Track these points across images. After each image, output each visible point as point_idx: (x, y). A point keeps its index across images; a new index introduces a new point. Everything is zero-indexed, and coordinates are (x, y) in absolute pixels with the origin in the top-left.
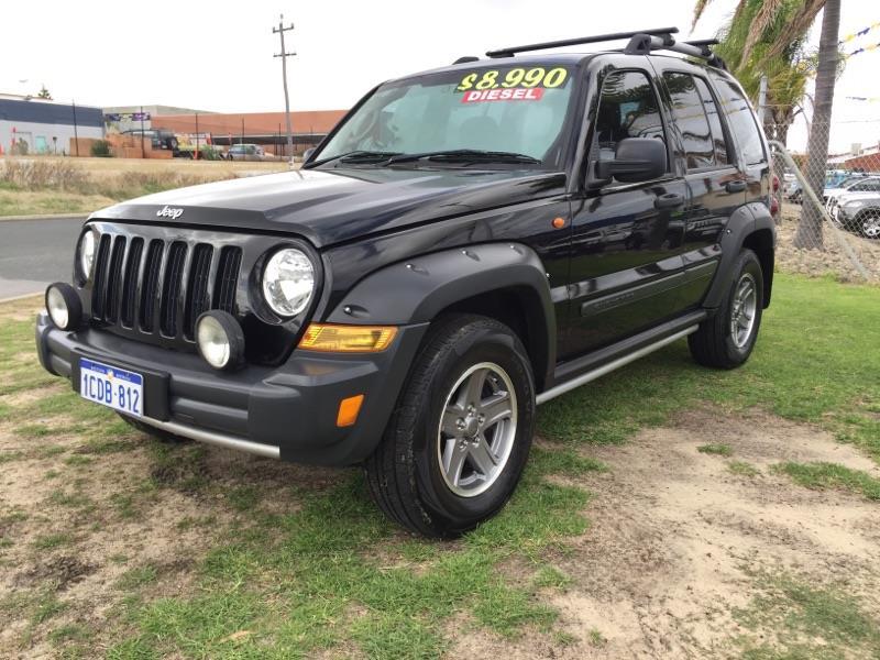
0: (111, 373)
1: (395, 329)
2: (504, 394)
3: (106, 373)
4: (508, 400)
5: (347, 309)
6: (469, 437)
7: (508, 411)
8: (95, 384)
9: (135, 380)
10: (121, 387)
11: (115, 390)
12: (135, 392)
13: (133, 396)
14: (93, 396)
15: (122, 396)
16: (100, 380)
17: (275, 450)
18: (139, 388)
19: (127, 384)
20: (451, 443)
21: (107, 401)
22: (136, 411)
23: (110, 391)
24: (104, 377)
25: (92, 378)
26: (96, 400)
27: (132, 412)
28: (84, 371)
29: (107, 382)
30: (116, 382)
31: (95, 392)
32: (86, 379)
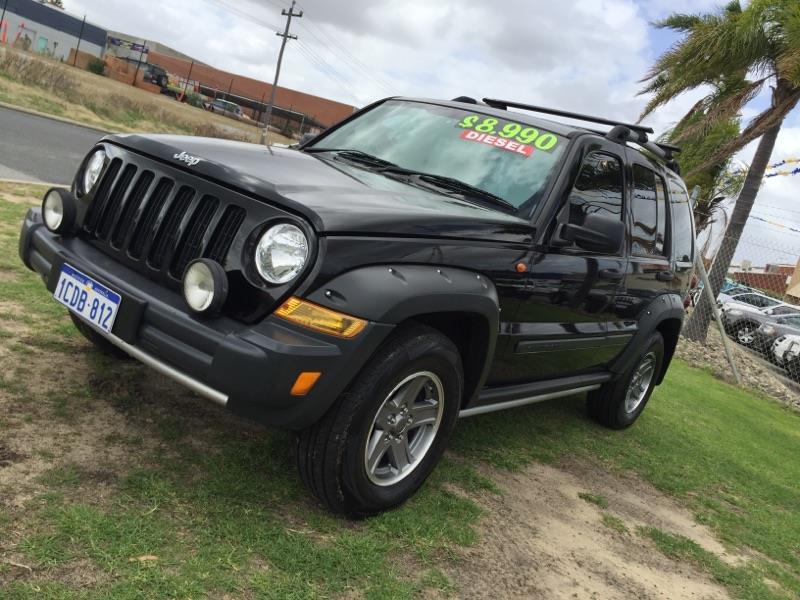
0: (90, 285)
1: (365, 323)
2: (435, 402)
3: (85, 283)
4: (436, 408)
5: (328, 293)
6: (394, 432)
7: (433, 419)
8: (71, 290)
9: (112, 298)
10: (96, 300)
11: (90, 301)
12: (109, 309)
13: (106, 312)
14: (66, 301)
15: (95, 308)
16: (77, 288)
17: (224, 398)
18: (115, 307)
19: (103, 300)
20: (379, 434)
21: (78, 309)
22: (106, 327)
23: (84, 301)
24: (82, 287)
25: (70, 283)
26: (68, 304)
27: (100, 326)
28: (64, 275)
29: (84, 292)
30: (93, 295)
31: (69, 297)
32: (63, 283)
